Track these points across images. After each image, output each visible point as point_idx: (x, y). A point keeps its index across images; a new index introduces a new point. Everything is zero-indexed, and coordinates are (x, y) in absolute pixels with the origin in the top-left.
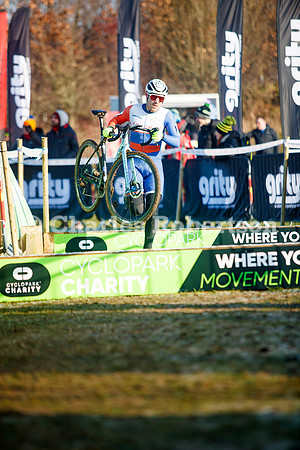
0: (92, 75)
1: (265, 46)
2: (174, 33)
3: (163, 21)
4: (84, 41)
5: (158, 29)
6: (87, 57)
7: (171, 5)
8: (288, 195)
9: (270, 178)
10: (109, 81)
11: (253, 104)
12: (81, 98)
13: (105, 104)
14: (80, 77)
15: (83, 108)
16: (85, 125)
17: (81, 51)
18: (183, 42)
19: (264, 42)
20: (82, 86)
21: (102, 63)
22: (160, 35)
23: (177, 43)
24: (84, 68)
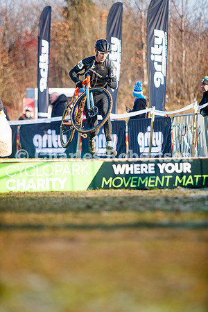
0: (14, 75)
1: (133, 59)
2: (71, 48)
3: (63, 40)
4: (9, 51)
5: (60, 45)
6: (11, 63)
7: (70, 29)
8: (153, 146)
9: (140, 135)
10: (25, 79)
11: (124, 98)
12: (6, 90)
13: (22, 95)
14: (5, 76)
15: (8, 98)
16: (8, 108)
17: (7, 58)
18: (77, 55)
19: (132, 56)
20: (7, 82)
21: (22, 67)
22: (62, 50)
23: (73, 55)
24: (9, 70)
